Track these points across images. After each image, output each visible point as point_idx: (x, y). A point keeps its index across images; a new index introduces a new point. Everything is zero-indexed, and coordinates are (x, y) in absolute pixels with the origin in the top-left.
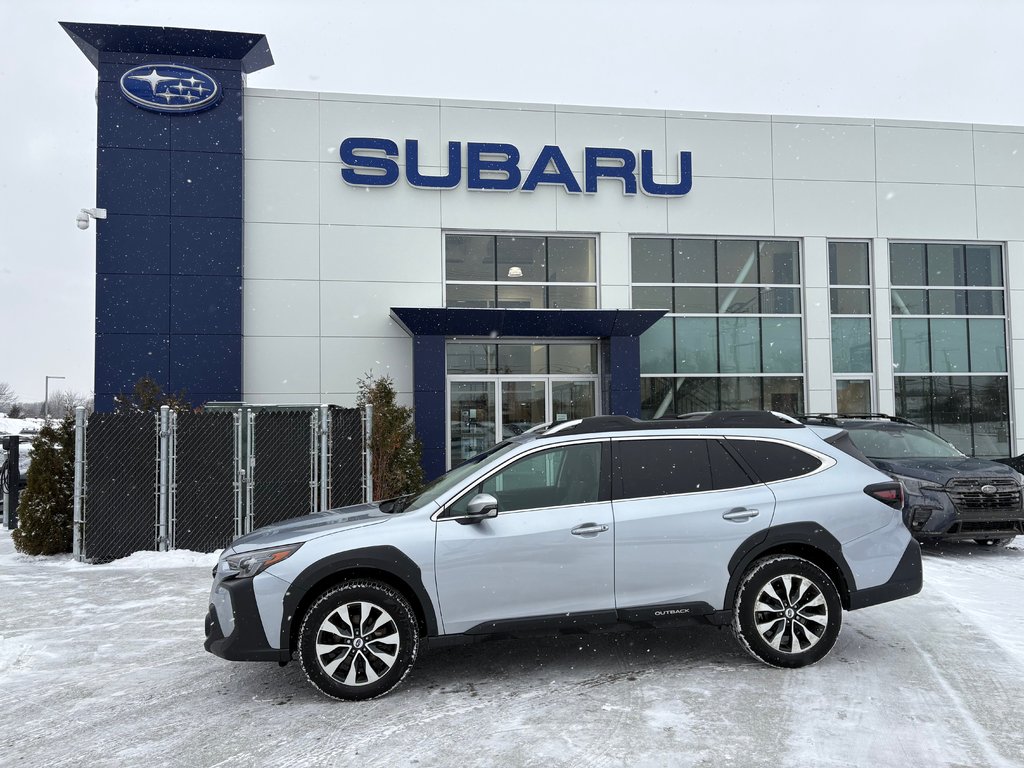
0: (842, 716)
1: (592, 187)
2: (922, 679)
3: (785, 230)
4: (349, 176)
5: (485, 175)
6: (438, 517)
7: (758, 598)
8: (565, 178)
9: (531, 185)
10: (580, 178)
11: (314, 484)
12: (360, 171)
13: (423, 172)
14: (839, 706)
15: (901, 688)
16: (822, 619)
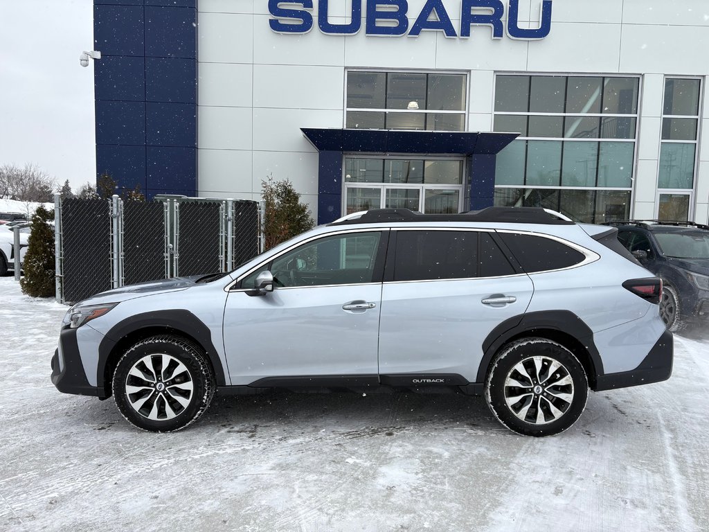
0: (558, 492)
1: (466, 32)
2: (653, 461)
3: (628, 67)
4: (275, 25)
5: (381, 23)
6: (231, 289)
7: (509, 374)
8: (444, 25)
9: (416, 31)
10: (456, 24)
11: (222, 257)
12: (284, 21)
13: (331, 21)
14: (560, 480)
15: (629, 467)
16: (568, 398)
